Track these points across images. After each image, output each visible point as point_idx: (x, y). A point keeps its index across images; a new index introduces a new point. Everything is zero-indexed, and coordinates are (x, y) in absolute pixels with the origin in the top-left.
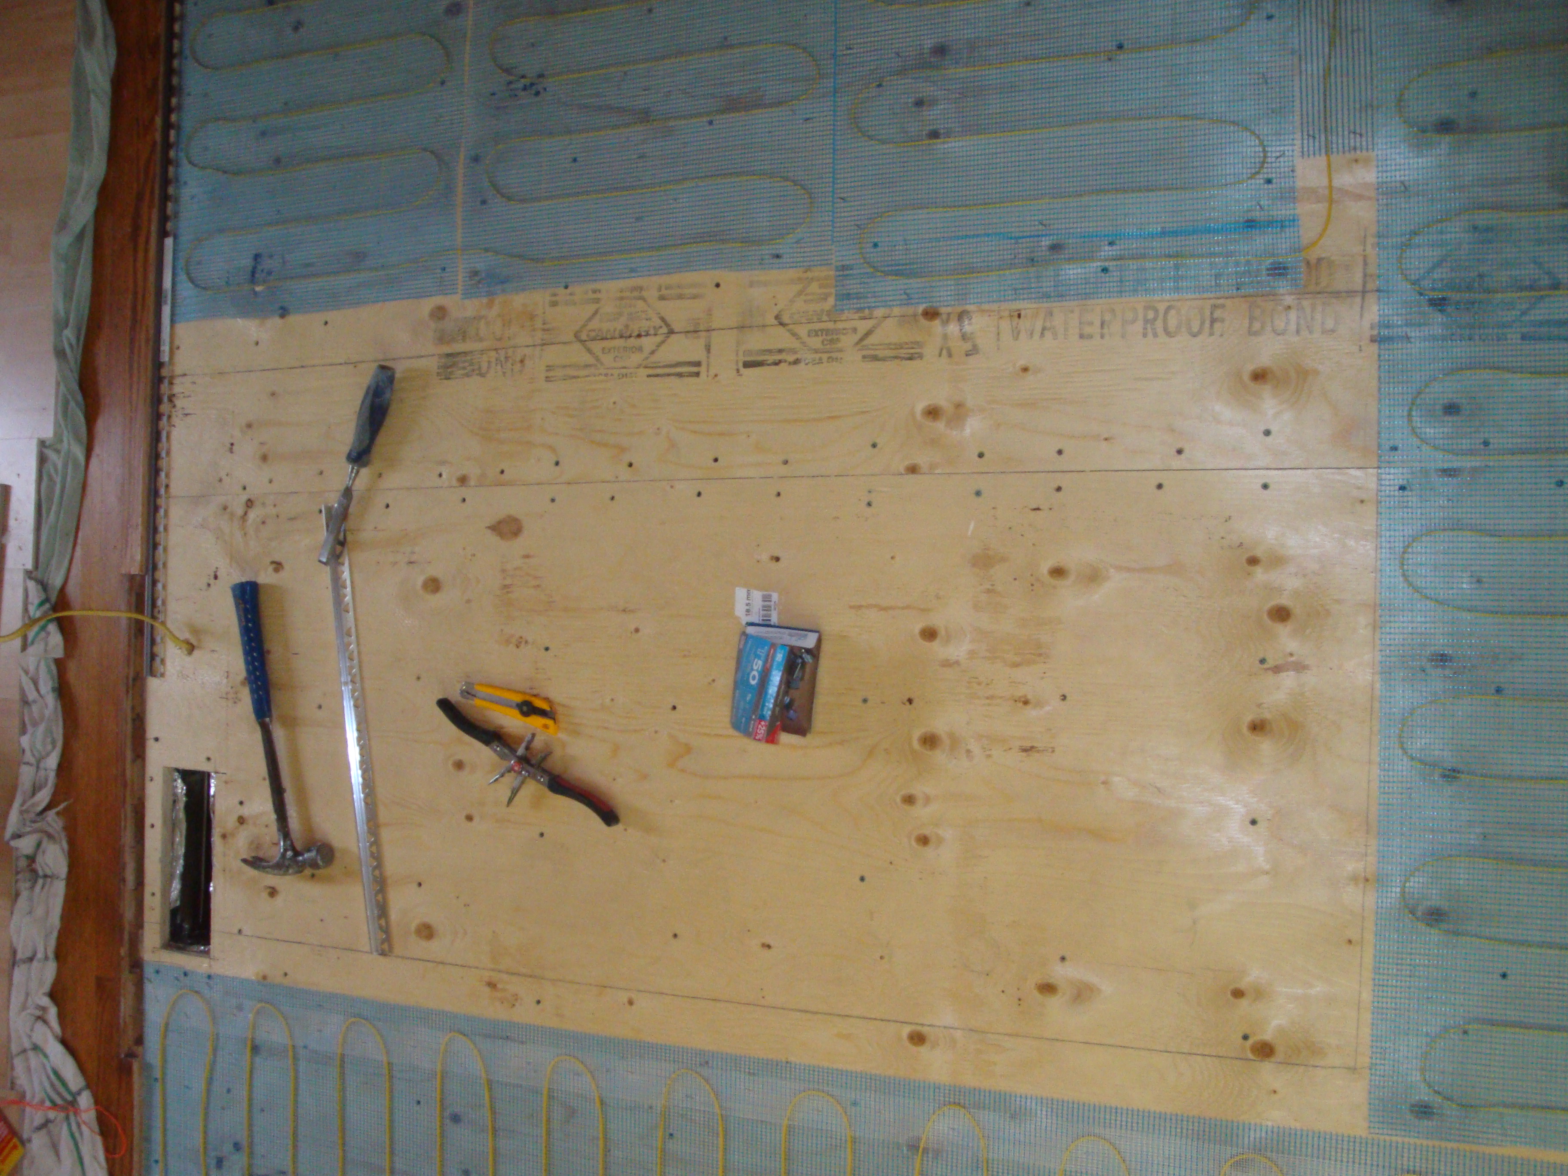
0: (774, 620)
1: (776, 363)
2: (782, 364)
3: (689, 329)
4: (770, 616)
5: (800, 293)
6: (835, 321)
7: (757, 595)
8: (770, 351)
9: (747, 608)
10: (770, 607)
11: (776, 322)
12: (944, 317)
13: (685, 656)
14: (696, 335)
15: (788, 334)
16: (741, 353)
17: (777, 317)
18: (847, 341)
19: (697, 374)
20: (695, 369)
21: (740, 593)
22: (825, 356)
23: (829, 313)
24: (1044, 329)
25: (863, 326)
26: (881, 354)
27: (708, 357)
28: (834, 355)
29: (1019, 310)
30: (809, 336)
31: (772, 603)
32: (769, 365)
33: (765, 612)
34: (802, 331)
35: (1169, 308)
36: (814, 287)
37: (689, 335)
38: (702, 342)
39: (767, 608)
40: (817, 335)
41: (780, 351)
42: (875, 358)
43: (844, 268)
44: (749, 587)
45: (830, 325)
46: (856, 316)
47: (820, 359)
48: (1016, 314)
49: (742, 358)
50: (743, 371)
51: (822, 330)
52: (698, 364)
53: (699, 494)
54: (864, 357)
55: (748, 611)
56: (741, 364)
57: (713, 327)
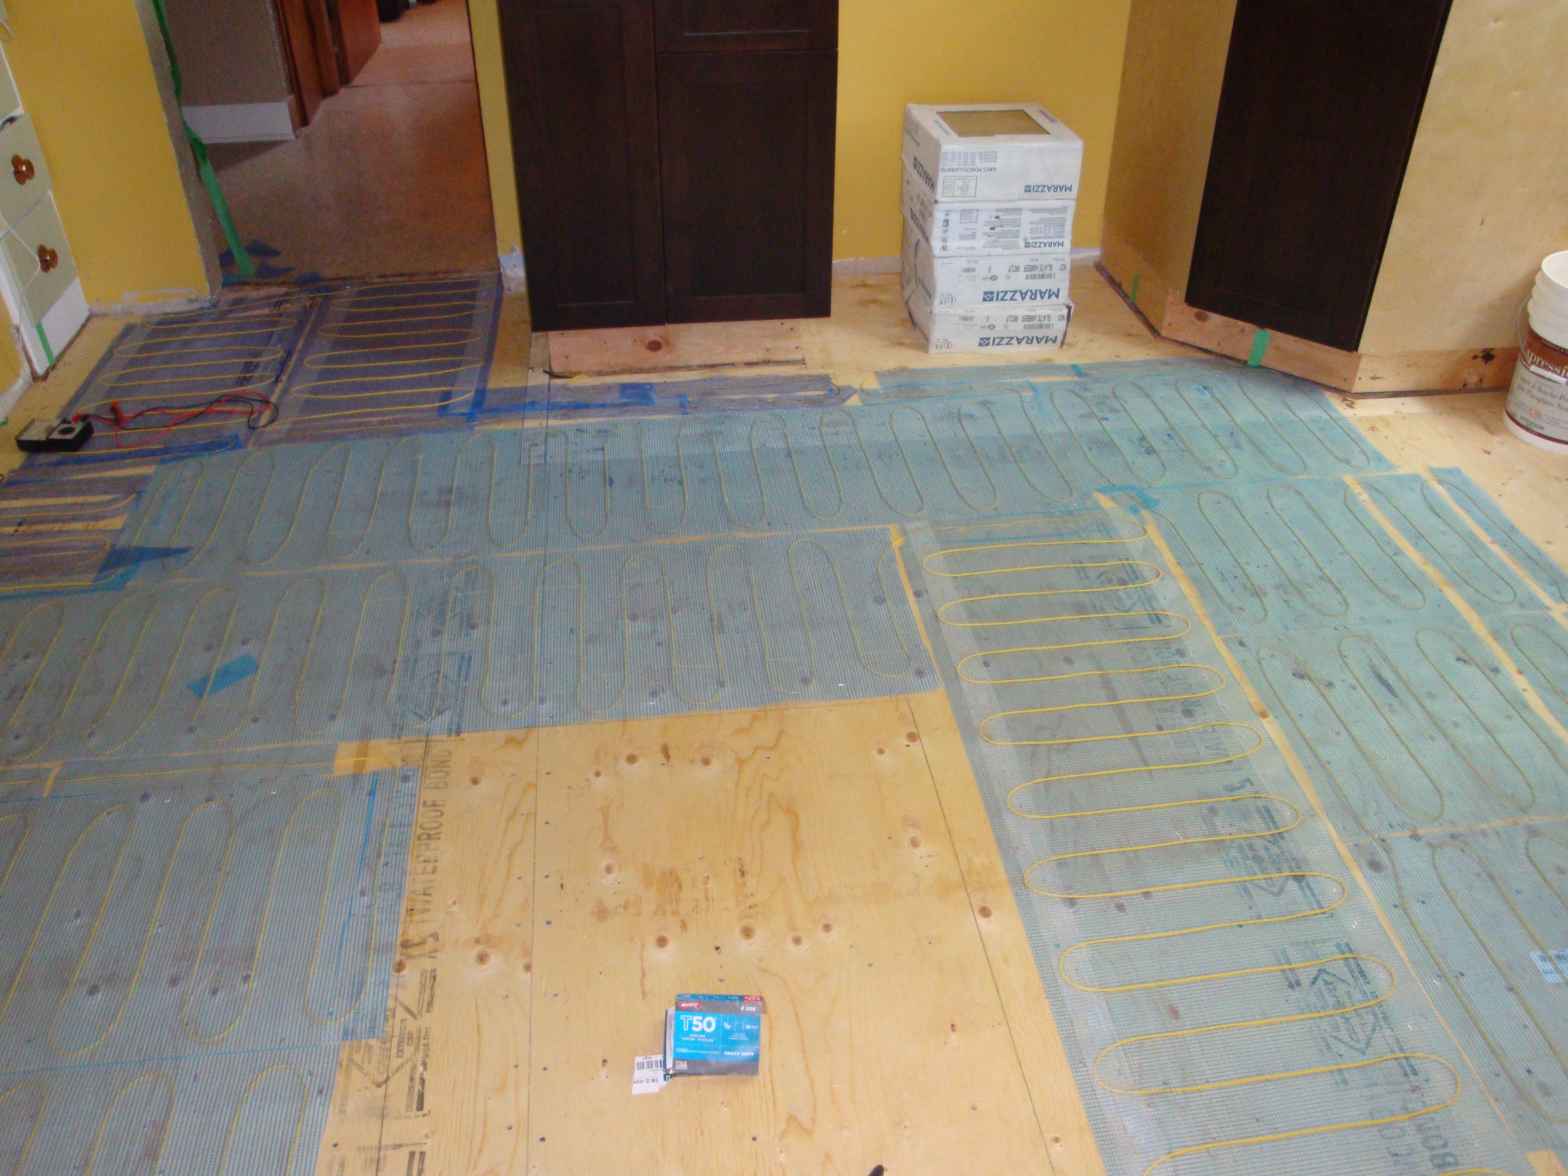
0: (660, 1057)
1: (423, 1081)
2: (425, 1077)
3: (374, 1168)
4: (656, 1062)
5: (360, 1068)
6: (392, 1037)
7: (638, 1074)
8: (411, 1088)
9: (650, 1081)
10: (648, 1063)
11: (384, 1086)
12: (403, 957)
13: (702, 1133)
14: (382, 1160)
15: (398, 1074)
16: (408, 1114)
17: (379, 1085)
18: (412, 1025)
19: (423, 1154)
20: (417, 1157)
21: (637, 1089)
22: (423, 1041)
23: (384, 1042)
24: (424, 894)
25: (401, 1013)
26: (427, 997)
27: (407, 1145)
28: (423, 1034)
29: (407, 910)
30: (402, 1057)
31: (645, 1061)
32: (423, 1088)
33: (654, 1066)
34: (396, 1062)
35: (421, 828)
36: (358, 1058)
37: (381, 1167)
38: (390, 1153)
39: (650, 1065)
40: (402, 1051)
41: (412, 1079)
42: (430, 1003)
43: (345, 1033)
44: (631, 1082)
45: (395, 1041)
46: (391, 1021)
47: (424, 1045)
48: (409, 912)
49: (414, 1112)
50: (425, 1110)
51: (399, 1046)
52: (412, 1154)
53: (543, 1139)
54: (428, 1011)
55: (653, 1081)
56: (421, 1113)
57: (377, 1144)
